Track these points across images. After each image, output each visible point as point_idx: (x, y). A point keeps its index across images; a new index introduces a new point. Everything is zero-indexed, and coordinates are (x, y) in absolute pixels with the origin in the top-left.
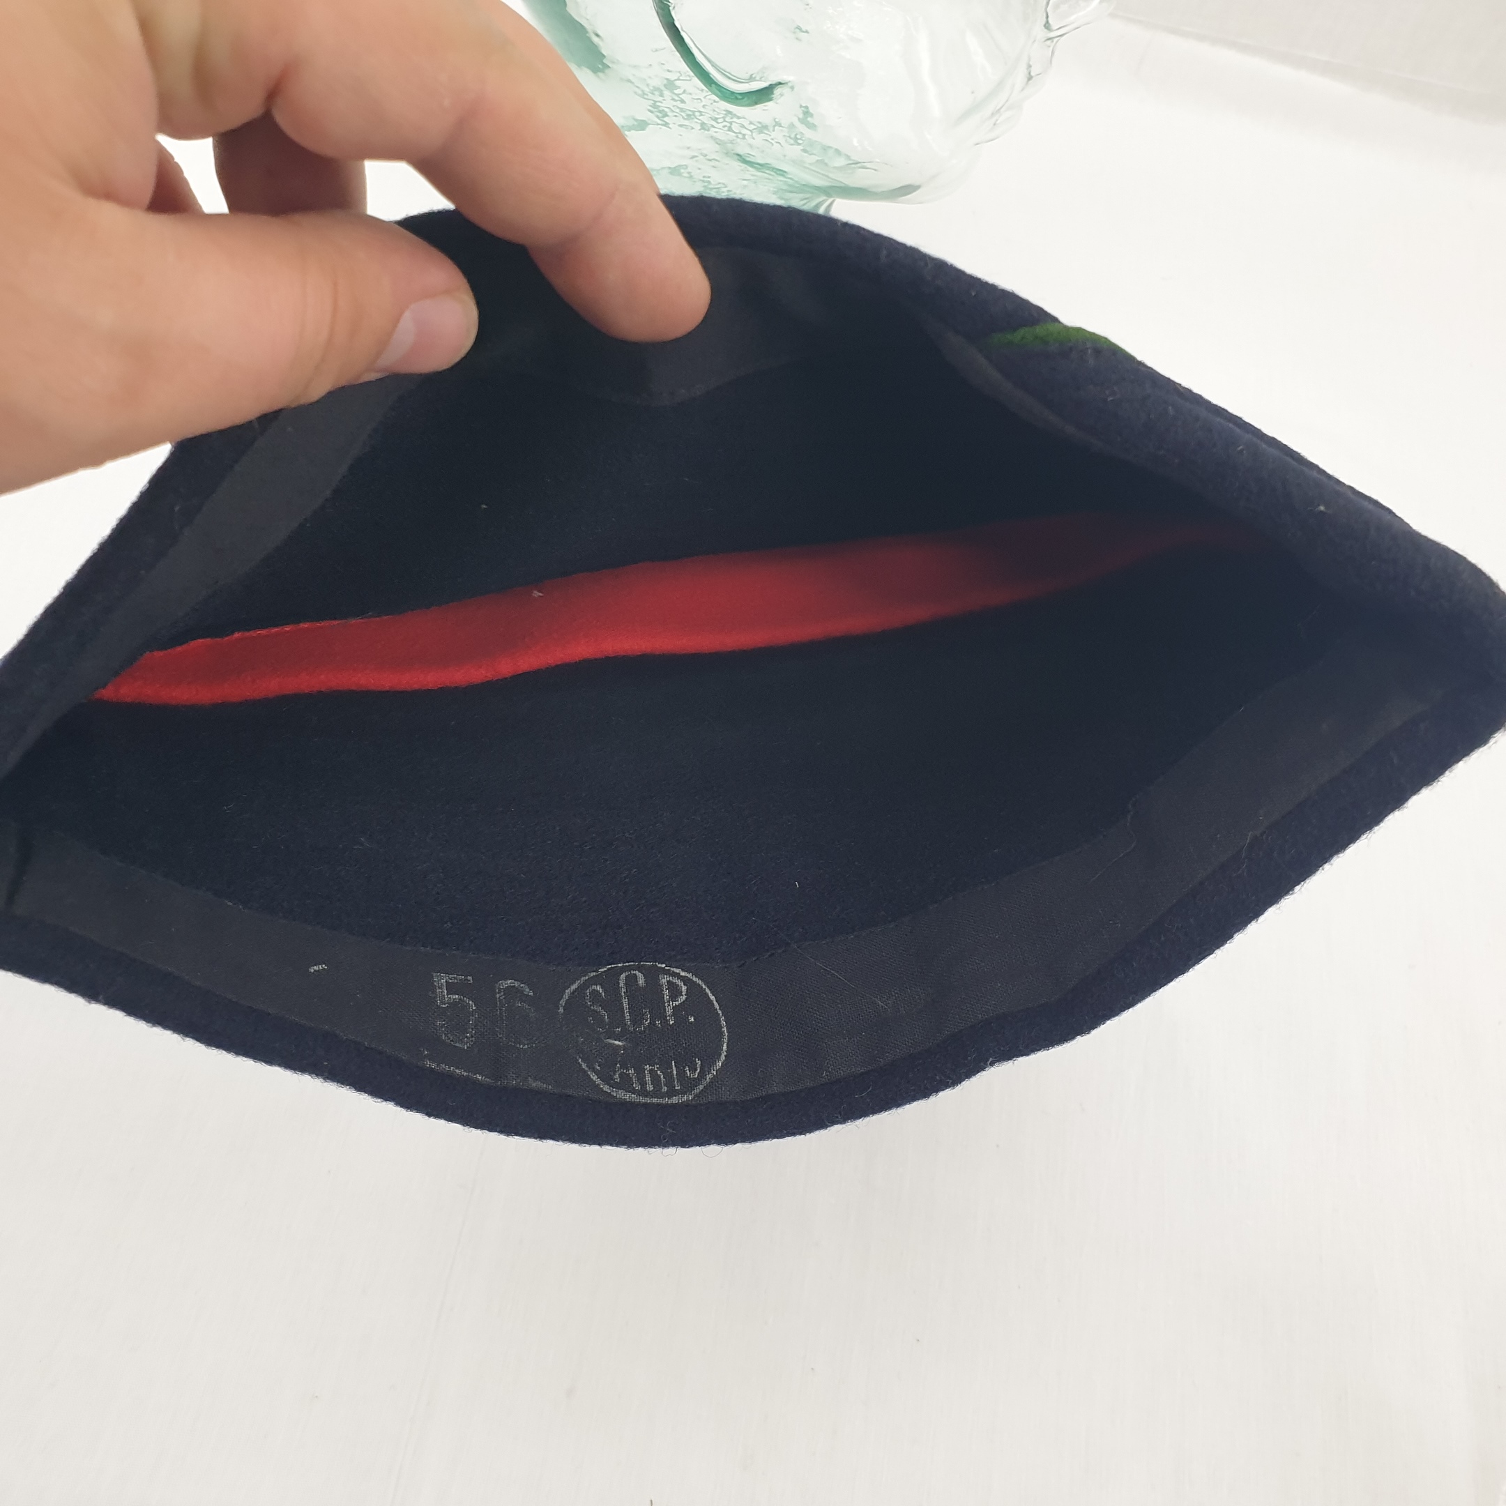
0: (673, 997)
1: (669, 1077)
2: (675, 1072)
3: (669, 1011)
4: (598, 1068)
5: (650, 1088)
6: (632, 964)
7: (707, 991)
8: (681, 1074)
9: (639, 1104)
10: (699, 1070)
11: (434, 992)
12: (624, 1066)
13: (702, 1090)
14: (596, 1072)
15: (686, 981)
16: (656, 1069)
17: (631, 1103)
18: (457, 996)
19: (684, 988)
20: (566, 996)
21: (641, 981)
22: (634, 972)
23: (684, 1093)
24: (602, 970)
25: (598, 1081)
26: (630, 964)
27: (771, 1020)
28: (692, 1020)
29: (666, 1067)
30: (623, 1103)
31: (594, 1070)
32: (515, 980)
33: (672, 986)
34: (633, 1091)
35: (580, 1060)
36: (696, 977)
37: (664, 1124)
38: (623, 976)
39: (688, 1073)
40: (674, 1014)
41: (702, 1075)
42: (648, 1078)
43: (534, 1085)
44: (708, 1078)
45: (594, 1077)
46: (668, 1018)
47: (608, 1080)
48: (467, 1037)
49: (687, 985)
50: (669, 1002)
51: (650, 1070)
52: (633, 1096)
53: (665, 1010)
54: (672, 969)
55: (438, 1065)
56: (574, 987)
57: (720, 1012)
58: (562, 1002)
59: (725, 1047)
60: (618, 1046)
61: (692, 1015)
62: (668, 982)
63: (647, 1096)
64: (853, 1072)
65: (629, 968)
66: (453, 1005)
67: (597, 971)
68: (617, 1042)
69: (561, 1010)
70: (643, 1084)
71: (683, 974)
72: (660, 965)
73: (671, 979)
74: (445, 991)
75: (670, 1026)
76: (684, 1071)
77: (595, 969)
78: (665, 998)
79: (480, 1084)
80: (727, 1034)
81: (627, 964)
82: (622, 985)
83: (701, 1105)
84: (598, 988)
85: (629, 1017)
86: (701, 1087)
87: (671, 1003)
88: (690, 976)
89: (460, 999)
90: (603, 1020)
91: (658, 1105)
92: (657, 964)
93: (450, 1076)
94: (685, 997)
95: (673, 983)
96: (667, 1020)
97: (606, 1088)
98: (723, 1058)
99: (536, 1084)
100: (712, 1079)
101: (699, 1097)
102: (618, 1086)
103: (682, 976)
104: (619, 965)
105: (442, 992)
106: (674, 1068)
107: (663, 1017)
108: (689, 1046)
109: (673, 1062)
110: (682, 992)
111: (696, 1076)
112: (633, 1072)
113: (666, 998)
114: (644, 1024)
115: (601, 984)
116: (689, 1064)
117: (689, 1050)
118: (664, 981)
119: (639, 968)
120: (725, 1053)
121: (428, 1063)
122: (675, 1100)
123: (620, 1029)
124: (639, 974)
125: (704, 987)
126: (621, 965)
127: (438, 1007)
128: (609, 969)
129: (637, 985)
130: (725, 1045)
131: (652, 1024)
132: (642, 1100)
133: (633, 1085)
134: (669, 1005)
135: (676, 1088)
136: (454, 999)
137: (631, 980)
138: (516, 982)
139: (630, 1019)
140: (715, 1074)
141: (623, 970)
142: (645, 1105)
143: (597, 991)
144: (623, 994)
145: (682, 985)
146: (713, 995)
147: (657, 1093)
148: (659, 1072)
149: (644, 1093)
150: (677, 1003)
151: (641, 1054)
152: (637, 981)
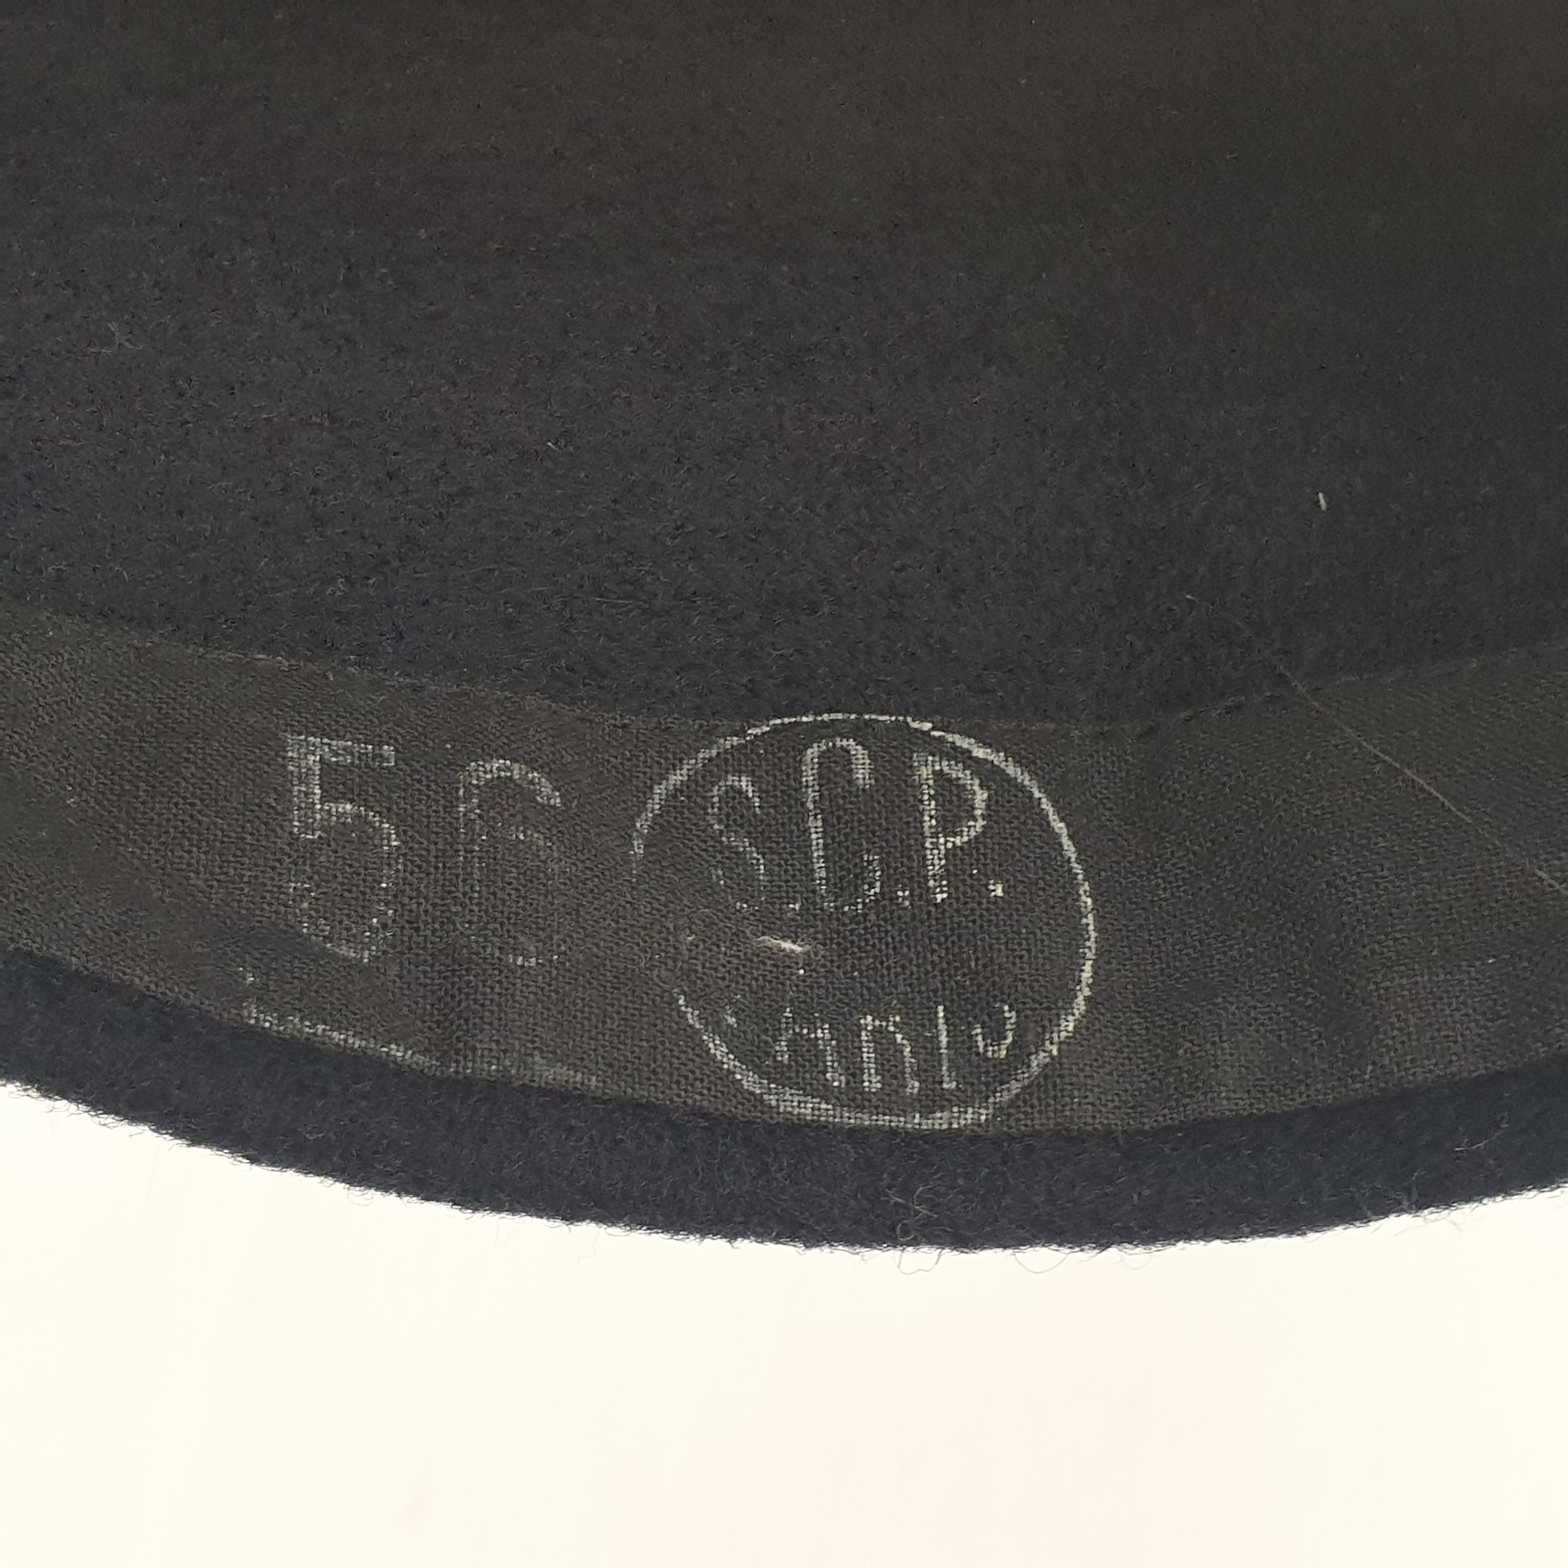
0: (948, 825)
1: (926, 1048)
2: (944, 1039)
3: (935, 862)
4: (732, 1020)
5: (872, 1082)
6: (840, 716)
7: (1046, 805)
8: (961, 1042)
9: (835, 1131)
10: (1009, 1040)
11: (283, 794)
12: (805, 1015)
13: (1017, 1096)
14: (729, 1037)
15: (988, 774)
16: (892, 1029)
17: (817, 1127)
18: (348, 807)
19: (981, 797)
20: (655, 805)
21: (862, 772)
22: (845, 743)
23: (965, 1103)
24: (757, 731)
25: (730, 1063)
26: (833, 716)
27: (1223, 900)
28: (999, 892)
29: (920, 1027)
30: (796, 1127)
31: (717, 1026)
32: (514, 760)
33: (947, 788)
34: (825, 1093)
35: (681, 1002)
36: (1018, 763)
37: (906, 1191)
38: (812, 752)
39: (981, 1044)
40: (947, 873)
41: (1020, 1052)
42: (868, 1055)
43: (549, 1075)
44: (1034, 1064)
45: (718, 1050)
46: (931, 883)
47: (754, 1056)
48: (371, 928)
49: (989, 788)
50: (935, 835)
51: (877, 1031)
52: (823, 1106)
53: (924, 857)
54: (950, 738)
55: (281, 1018)
56: (676, 778)
57: (1078, 869)
58: (642, 824)
59: (1087, 974)
60: (790, 955)
61: (998, 877)
62: (939, 775)
63: (861, 1108)
64: (1453, 1075)
65: (832, 730)
66: (337, 833)
67: (741, 733)
68: (787, 945)
69: (638, 848)
70: (855, 1073)
71: (979, 753)
72: (915, 725)
73: (946, 769)
74: (317, 791)
75: (936, 905)
76: (970, 1037)
77: (738, 725)
78: (926, 825)
79: (400, 1070)
80: (1093, 935)
81: (826, 717)
82: (809, 776)
83: (1012, 1138)
84: (745, 783)
85: (823, 874)
86: (1015, 1087)
87: (942, 840)
88: (997, 758)
89: (358, 816)
90: (751, 878)
91: (894, 1132)
92: (909, 719)
93: (309, 1050)
94: (981, 822)
95: (950, 780)
96: (929, 888)
97: (749, 1081)
98: (1080, 1005)
99: (551, 1073)
100: (1046, 1065)
101: (1009, 1115)
102: (779, 1076)
103: (977, 760)
104: (805, 719)
105: (306, 794)
106: (942, 1027)
107: (917, 880)
108: (985, 966)
109: (941, 1008)
110: (973, 808)
111: (1004, 1053)
112: (828, 1036)
113: (929, 823)
114: (865, 896)
115: (752, 773)
116: (986, 1018)
117: (986, 979)
118: (925, 772)
119: (860, 732)
120: (1087, 992)
121: (252, 1014)
122: (939, 1121)
123: (797, 907)
124: (858, 751)
125: (1037, 794)
126: (811, 719)
127: (294, 839)
128: (775, 730)
129: (850, 782)
130: (1088, 967)
131: (886, 896)
132: (850, 1118)
133: (825, 1072)
134: (936, 846)
135: (945, 1086)
136: (339, 816)
137: (835, 765)
138: (516, 766)
139: (827, 879)
140: (1055, 1052)
141: (815, 733)
142: (855, 1133)
143: (740, 792)
144: (810, 806)
145: (976, 788)
146: (1062, 820)
147: (890, 1100)
148: (899, 1037)
149: (854, 1097)
150: (958, 841)
151: (853, 978)
152: (850, 771)
